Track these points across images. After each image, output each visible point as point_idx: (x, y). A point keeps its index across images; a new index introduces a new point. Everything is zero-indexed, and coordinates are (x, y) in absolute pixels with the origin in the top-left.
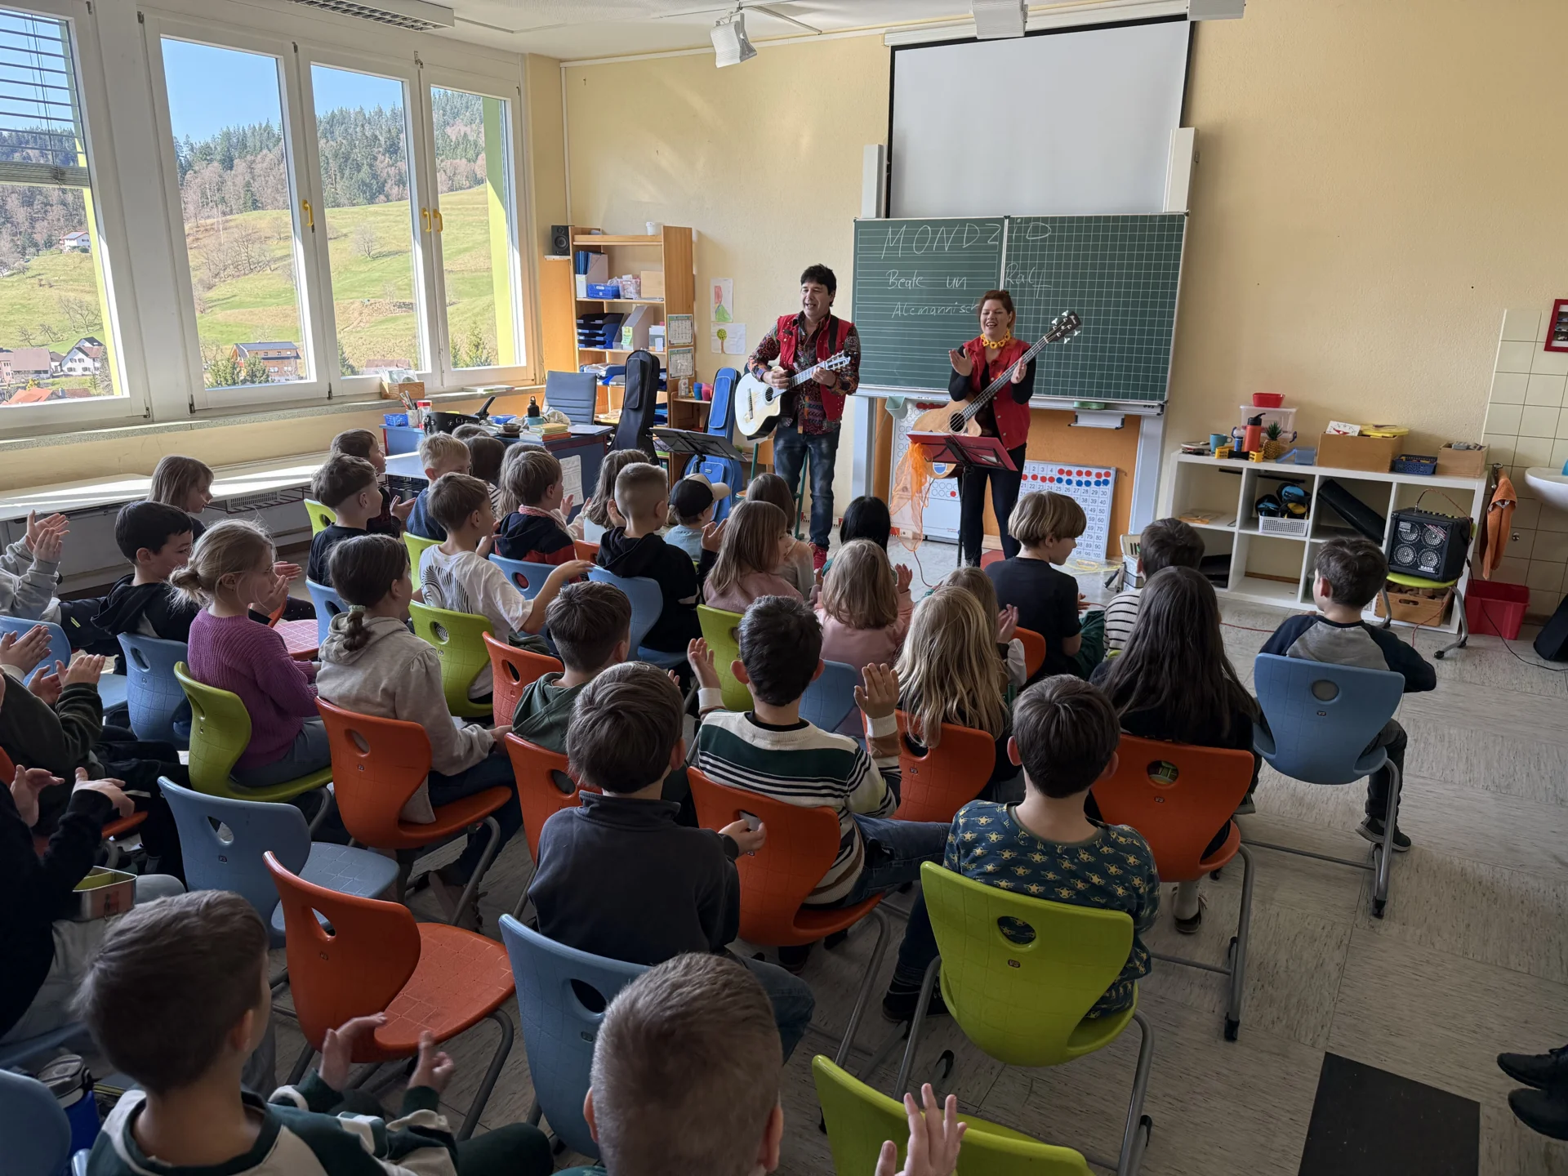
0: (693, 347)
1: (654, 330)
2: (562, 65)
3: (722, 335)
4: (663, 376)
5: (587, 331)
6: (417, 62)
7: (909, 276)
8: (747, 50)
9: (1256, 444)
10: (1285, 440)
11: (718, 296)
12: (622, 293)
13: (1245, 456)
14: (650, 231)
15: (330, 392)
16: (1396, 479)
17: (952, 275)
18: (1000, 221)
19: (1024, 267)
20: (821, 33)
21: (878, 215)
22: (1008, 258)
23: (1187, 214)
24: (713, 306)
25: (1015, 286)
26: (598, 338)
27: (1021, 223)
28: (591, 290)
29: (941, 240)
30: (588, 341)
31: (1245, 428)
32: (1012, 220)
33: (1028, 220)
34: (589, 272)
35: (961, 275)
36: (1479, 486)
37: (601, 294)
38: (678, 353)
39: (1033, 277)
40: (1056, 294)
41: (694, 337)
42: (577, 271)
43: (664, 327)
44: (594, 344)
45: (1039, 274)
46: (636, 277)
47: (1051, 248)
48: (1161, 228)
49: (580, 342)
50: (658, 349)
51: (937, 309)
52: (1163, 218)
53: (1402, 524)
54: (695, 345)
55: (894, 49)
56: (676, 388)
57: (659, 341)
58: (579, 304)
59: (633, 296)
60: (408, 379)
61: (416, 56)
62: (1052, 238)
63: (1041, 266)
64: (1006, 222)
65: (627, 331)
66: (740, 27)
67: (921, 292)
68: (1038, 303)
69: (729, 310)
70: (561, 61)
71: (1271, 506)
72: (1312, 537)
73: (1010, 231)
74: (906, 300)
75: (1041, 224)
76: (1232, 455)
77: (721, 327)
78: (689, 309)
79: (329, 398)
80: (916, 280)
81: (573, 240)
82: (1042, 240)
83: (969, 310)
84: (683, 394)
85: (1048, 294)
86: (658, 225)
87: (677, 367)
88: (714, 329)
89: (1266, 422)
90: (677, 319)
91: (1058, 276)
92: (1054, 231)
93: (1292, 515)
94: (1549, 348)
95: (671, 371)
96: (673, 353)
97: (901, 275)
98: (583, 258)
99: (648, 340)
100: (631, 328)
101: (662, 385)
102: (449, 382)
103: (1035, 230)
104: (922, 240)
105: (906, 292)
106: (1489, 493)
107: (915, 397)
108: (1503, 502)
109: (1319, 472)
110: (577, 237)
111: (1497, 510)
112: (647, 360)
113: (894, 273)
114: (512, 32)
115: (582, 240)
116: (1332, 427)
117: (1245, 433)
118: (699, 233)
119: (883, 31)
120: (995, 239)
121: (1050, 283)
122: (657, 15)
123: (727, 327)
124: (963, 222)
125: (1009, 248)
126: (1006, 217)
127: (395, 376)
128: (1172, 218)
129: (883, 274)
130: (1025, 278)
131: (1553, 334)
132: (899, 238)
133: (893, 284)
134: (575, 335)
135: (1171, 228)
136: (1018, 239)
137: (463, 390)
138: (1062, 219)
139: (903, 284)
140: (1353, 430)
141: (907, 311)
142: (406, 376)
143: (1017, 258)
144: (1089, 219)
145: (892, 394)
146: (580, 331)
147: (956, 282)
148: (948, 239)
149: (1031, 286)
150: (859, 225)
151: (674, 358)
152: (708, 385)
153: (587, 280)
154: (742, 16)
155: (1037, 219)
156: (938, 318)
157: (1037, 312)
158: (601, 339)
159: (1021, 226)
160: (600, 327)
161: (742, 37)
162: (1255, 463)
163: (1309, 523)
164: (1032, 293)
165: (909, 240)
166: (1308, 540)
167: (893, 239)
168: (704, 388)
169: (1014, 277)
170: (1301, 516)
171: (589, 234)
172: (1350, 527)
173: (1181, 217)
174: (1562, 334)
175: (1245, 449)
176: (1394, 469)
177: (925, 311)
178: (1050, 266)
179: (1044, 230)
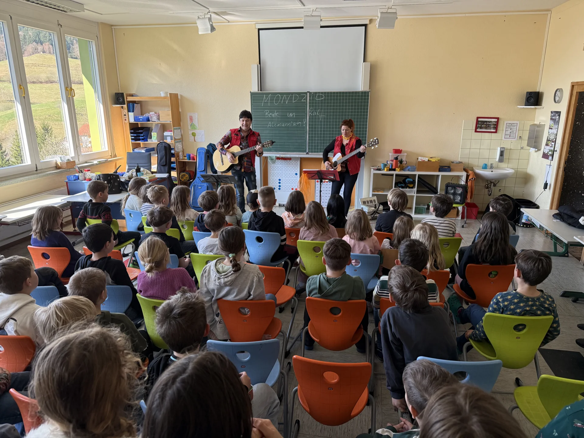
0: (181, 140)
1: (166, 134)
2: (113, 27)
3: (194, 135)
4: (173, 152)
5: (136, 135)
6: (59, 25)
7: (273, 112)
8: (213, 29)
9: (396, 166)
10: (404, 164)
11: (191, 119)
12: (150, 119)
13: (394, 170)
14: (163, 95)
15: (37, 168)
16: (441, 174)
17: (290, 112)
18: (306, 93)
19: (315, 109)
20: (229, 22)
21: (258, 91)
22: (310, 106)
23: (370, 91)
24: (189, 123)
25: (313, 116)
26: (141, 138)
27: (314, 94)
28: (136, 119)
29: (284, 100)
30: (136, 139)
31: (393, 161)
32: (310, 93)
33: (316, 93)
34: (135, 111)
35: (293, 112)
36: (464, 174)
37: (141, 120)
38: (177, 142)
39: (319, 113)
40: (327, 118)
41: (182, 135)
42: (129, 111)
43: (172, 133)
44: (139, 140)
45: (321, 112)
46: (156, 113)
47: (325, 103)
48: (362, 96)
49: (132, 139)
50: (168, 141)
51: (285, 124)
52: (362, 92)
53: (449, 188)
54: (182, 139)
55: (259, 30)
56: (178, 156)
57: (169, 138)
58: (131, 124)
59: (155, 120)
60: (68, 160)
61: (58, 23)
62: (325, 99)
63: (321, 109)
64: (308, 94)
65: (154, 135)
66: (210, 19)
67: (278, 118)
68: (321, 122)
69: (197, 125)
70: (112, 26)
71: (403, 185)
72: (417, 194)
73: (310, 97)
74: (273, 121)
75: (321, 94)
76: (390, 170)
77: (193, 132)
78: (179, 125)
79: (36, 170)
80: (276, 114)
81: (127, 99)
82: (321, 100)
83: (296, 124)
84: (181, 158)
85: (324, 118)
86: (166, 93)
87: (178, 148)
88: (190, 132)
89: (399, 159)
90: (176, 129)
91: (327, 112)
92: (325, 97)
93: (409, 188)
94: (476, 131)
95: (176, 149)
96: (176, 142)
97: (270, 112)
98: (132, 106)
99: (163, 137)
100: (156, 133)
101: (173, 155)
102: (81, 160)
103: (319, 97)
104: (277, 100)
105: (272, 118)
106: (468, 176)
107: (278, 156)
108: (472, 178)
109: (417, 173)
110: (128, 97)
111: (471, 181)
112: (166, 145)
113: (267, 112)
114: (102, 14)
115: (130, 99)
116: (420, 159)
117: (394, 163)
118: (181, 96)
119: (254, 23)
120: (304, 100)
121: (325, 115)
122: (172, 12)
123: (195, 131)
124: (292, 93)
125: (310, 103)
126: (308, 92)
127: (63, 159)
128: (365, 92)
129: (263, 112)
130: (316, 113)
131: (476, 128)
132: (268, 99)
133: (267, 115)
134: (129, 136)
135: (365, 96)
136: (313, 100)
137: (86, 162)
138: (328, 93)
139: (271, 115)
140: (426, 159)
141: (273, 125)
142: (67, 159)
143: (313, 106)
144: (337, 93)
145: (270, 155)
146: (132, 135)
147: (291, 115)
148: (287, 99)
149: (318, 116)
150: (252, 94)
151: (177, 144)
152: (193, 154)
153: (134, 115)
154: (211, 15)
155: (319, 93)
156: (285, 127)
157: (321, 125)
158: (143, 138)
159: (313, 95)
160: (141, 133)
161: (211, 23)
162: (398, 172)
163: (416, 189)
164: (319, 118)
165: (272, 100)
166: (415, 195)
167: (266, 99)
168: (192, 156)
169: (312, 113)
170: (412, 188)
171: (132, 96)
172: (427, 189)
173: (368, 92)
174: (479, 127)
175: (394, 168)
176: (440, 170)
177: (280, 125)
178: (324, 109)
179: (322, 97)
